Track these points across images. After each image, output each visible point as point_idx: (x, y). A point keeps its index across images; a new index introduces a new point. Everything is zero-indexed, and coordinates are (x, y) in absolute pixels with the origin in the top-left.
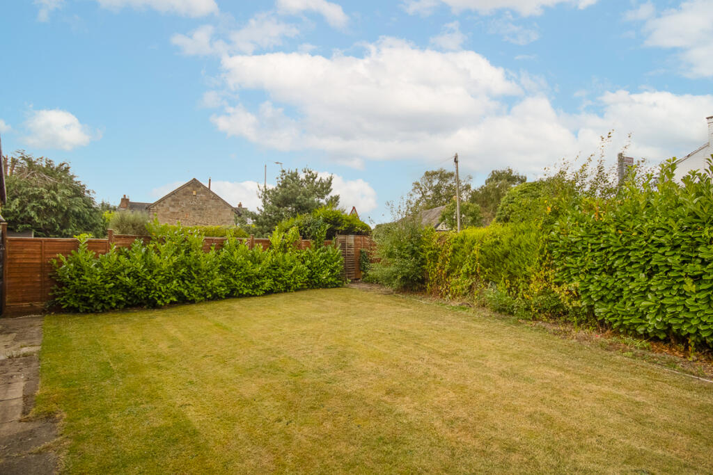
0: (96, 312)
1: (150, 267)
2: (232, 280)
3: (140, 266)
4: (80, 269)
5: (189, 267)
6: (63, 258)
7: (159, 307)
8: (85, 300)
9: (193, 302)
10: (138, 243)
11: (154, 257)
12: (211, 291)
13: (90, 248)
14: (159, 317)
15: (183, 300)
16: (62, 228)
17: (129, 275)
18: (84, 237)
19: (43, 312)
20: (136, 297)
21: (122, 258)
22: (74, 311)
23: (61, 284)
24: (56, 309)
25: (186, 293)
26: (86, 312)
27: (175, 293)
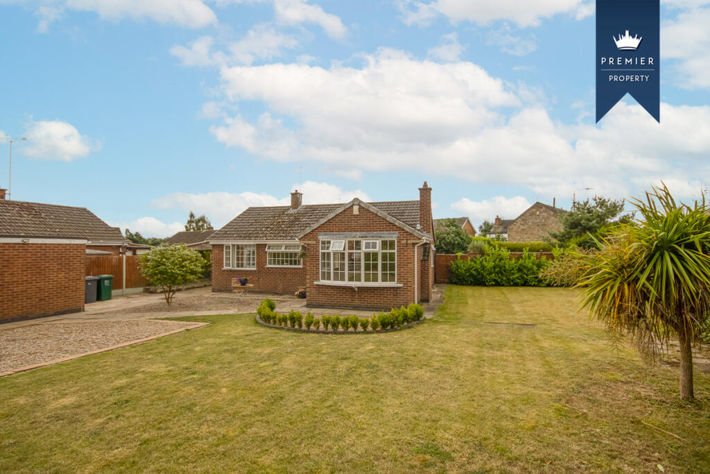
0: (463, 285)
1: (483, 267)
2: (525, 276)
3: (479, 266)
4: (458, 267)
5: (501, 268)
6: (452, 262)
7: (486, 286)
8: (460, 279)
9: (503, 285)
10: (478, 256)
11: (484, 263)
12: (512, 281)
13: (461, 259)
14: (484, 290)
15: (498, 284)
16: (453, 249)
17: (475, 270)
18: (460, 254)
19: (447, 283)
20: (477, 280)
21: (473, 263)
22: (456, 283)
23: (452, 273)
24: (451, 282)
25: (499, 280)
26: (460, 284)
27: (494, 280)
